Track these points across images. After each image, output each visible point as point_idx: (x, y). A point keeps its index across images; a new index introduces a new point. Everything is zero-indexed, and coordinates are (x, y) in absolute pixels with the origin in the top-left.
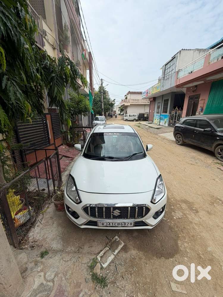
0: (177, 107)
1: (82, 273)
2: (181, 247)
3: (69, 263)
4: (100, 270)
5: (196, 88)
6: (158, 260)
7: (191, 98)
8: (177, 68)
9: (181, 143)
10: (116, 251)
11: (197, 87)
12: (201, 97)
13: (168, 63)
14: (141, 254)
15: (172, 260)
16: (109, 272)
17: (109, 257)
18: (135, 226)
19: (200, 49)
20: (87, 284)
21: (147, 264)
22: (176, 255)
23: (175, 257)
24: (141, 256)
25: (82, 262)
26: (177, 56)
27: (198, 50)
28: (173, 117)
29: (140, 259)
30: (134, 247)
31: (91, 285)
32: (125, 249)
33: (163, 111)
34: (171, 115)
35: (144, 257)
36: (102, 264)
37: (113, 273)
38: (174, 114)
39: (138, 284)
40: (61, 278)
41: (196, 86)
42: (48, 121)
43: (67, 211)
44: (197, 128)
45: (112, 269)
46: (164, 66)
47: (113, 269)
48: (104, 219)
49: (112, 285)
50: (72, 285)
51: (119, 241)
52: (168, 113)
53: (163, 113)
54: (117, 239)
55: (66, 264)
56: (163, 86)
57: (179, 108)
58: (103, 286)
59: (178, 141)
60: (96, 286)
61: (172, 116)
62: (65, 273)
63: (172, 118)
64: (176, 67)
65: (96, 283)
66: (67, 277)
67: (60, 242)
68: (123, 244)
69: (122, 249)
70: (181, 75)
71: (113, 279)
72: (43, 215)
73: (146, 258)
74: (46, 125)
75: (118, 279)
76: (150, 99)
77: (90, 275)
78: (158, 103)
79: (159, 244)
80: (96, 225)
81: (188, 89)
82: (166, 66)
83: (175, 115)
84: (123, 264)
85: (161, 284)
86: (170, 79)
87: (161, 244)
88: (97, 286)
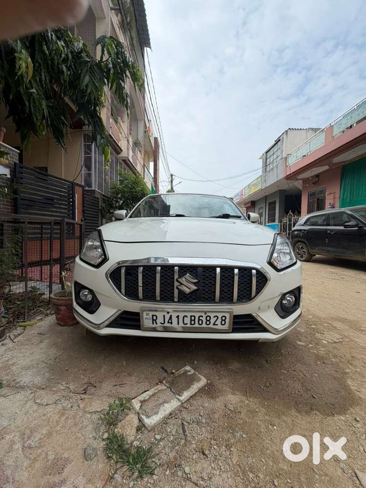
0: (290, 211)
1: (80, 435)
2: (358, 393)
3: (49, 409)
4: (134, 430)
5: (317, 179)
6: (304, 419)
7: (311, 195)
8: (284, 153)
9: (305, 257)
10: (186, 395)
11: (319, 178)
12: (327, 190)
13: (270, 150)
14: (252, 403)
15: (343, 418)
16: (161, 439)
17: (165, 405)
18: (235, 330)
19: (316, 129)
20: (86, 462)
21: (273, 425)
22: (352, 409)
23: (352, 413)
24: (253, 406)
25: (87, 409)
26: (283, 139)
27: (312, 129)
28: (286, 226)
29: (253, 413)
30: (232, 388)
31: (100, 466)
32: (209, 391)
33: (268, 220)
34: (282, 224)
35: (263, 410)
36: (144, 417)
37: (172, 442)
38: (286, 222)
39: (251, 471)
40: (13, 443)
41: (317, 176)
42: (76, 195)
43: (74, 303)
44: (332, 226)
45: (171, 432)
46: (265, 154)
47: (174, 433)
48: (158, 301)
49: (168, 473)
50: (37, 465)
51: (194, 374)
52: (276, 221)
53: (268, 222)
54: (189, 371)
55: (40, 411)
56: (265, 181)
57: (293, 213)
58: (136, 474)
59: (299, 254)
60: (115, 473)
61: (284, 226)
62: (28, 432)
63: (284, 228)
64: (283, 151)
65: (117, 462)
66: (29, 442)
67: (42, 373)
68: (203, 381)
69: (201, 391)
70: (291, 161)
71: (172, 455)
72: (24, 329)
73: (268, 412)
74: (72, 202)
75: (188, 455)
76: (245, 204)
77: (103, 440)
78: (259, 208)
79: (298, 386)
80: (138, 327)
81: (305, 181)
82: (268, 154)
83: (288, 223)
84: (204, 421)
85: (328, 478)
86: (275, 169)
87: (303, 385)
88: (118, 472)
